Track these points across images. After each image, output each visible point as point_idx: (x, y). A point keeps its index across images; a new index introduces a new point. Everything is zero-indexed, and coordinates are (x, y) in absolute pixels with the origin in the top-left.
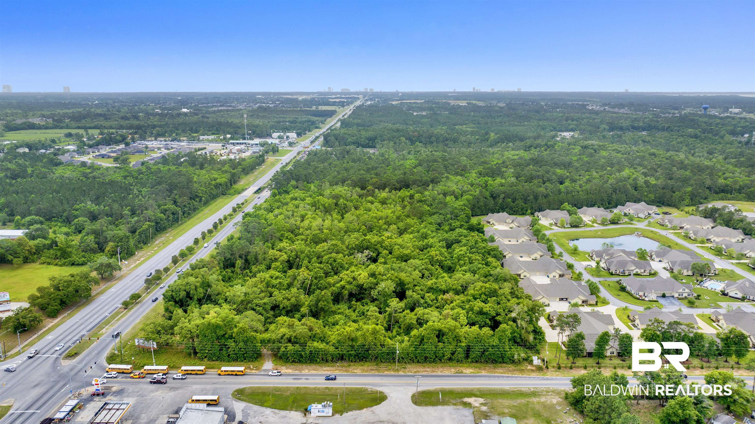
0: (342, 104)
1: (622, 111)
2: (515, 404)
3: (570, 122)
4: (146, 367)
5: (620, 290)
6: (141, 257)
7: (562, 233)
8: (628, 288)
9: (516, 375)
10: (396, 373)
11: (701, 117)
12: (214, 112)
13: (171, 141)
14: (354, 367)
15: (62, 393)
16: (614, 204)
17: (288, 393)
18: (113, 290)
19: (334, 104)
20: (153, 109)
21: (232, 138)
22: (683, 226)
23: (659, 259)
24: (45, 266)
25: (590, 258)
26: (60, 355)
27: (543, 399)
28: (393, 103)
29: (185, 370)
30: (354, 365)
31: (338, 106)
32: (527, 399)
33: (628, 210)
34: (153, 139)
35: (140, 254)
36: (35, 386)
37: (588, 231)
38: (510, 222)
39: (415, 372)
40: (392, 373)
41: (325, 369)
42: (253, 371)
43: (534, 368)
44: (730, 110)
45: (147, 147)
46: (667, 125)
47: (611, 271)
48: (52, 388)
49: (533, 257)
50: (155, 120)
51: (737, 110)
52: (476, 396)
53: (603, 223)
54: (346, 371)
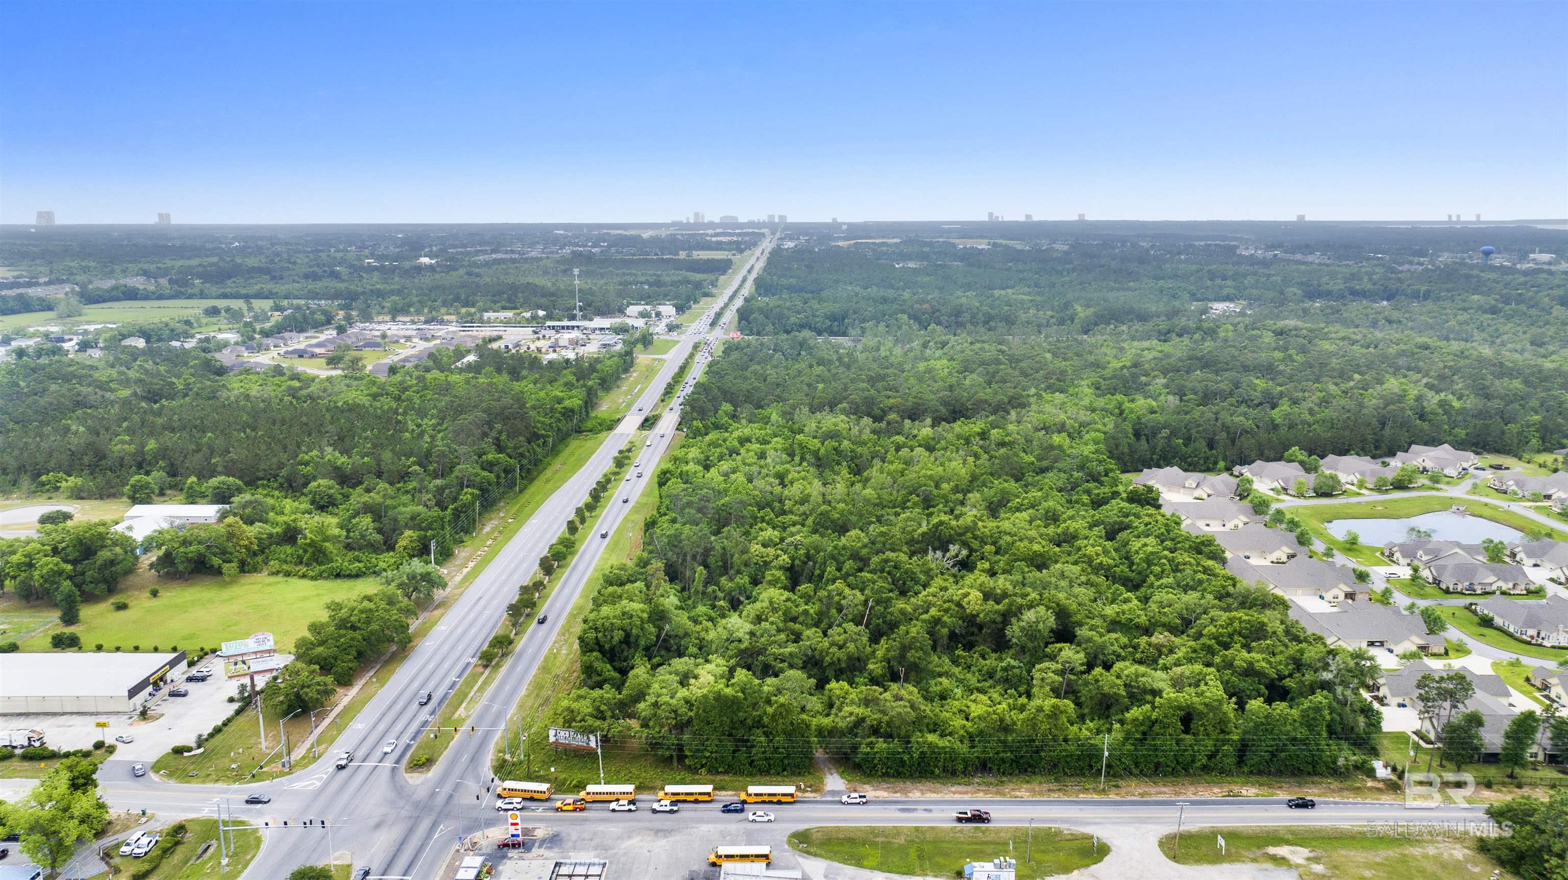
0: (740, 247)
1: (1310, 258)
2: (1378, 860)
3: (1218, 281)
4: (591, 788)
5: (1480, 625)
6: (468, 559)
7: (1305, 507)
8: (1498, 621)
9: (1351, 800)
10: (1104, 798)
11: (1483, 271)
12: (487, 264)
13: (426, 322)
14: (1011, 786)
15: (436, 841)
16: (1384, 448)
17: (901, 840)
18: (443, 628)
19: (719, 246)
20: (359, 258)
21: (549, 317)
22: (1550, 492)
23: (1533, 561)
24: (280, 578)
25: (1386, 560)
26: (398, 762)
27: (1431, 851)
28: (840, 244)
29: (673, 794)
30: (1010, 781)
31: (729, 250)
32: (1398, 850)
33: (1420, 460)
34: (388, 318)
35: (463, 554)
36: (378, 826)
37: (1352, 504)
38: (1194, 486)
39: (1142, 795)
40: (1096, 797)
41: (953, 789)
42: (807, 795)
43: (1381, 785)
44: (1532, 256)
45: (384, 336)
46: (1423, 288)
47: (1444, 587)
48: (411, 831)
49: (1274, 557)
50: (375, 281)
51: (1546, 257)
52: (1288, 843)
53: (1379, 488)
54: (998, 793)
